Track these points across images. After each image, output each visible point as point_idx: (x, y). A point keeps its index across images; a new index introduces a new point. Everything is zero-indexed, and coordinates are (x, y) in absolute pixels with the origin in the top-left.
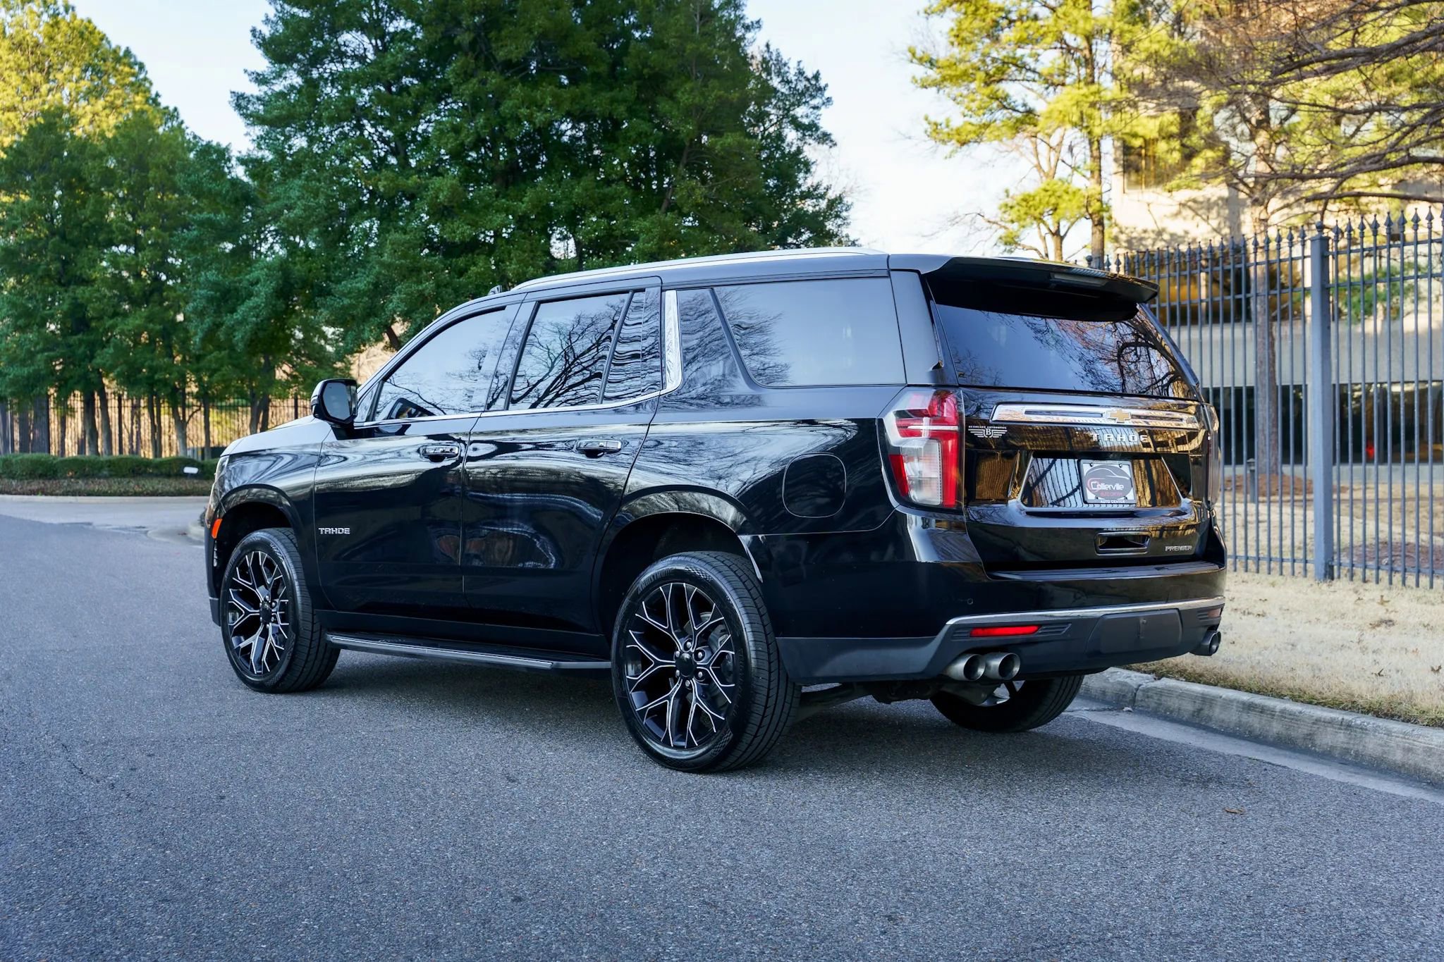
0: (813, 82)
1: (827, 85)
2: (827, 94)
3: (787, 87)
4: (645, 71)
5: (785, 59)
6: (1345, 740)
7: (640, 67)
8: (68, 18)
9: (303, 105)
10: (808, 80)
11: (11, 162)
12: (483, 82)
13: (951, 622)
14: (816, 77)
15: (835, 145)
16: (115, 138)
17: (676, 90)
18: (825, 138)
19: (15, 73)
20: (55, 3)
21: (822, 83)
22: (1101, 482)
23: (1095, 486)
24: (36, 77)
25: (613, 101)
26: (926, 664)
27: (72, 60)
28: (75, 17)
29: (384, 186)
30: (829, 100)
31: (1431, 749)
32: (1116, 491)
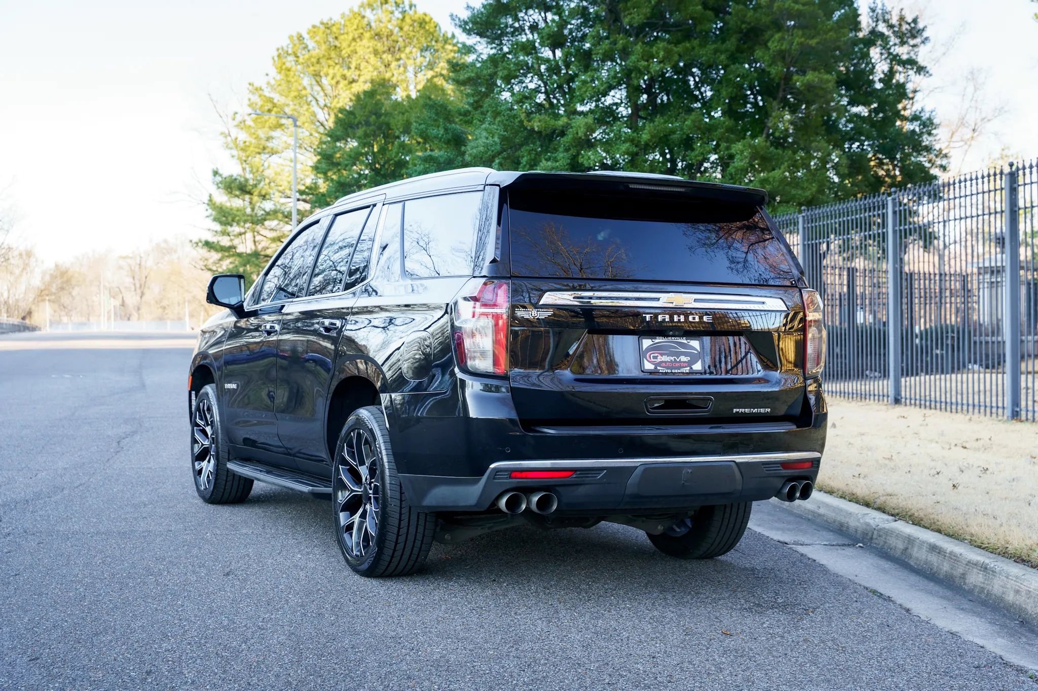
0: (913, 25)
1: (926, 27)
2: (925, 34)
3: (891, 31)
4: (744, 26)
5: (889, 9)
6: (982, 580)
7: (739, 23)
8: (412, 13)
9: (487, 68)
10: (909, 24)
11: (344, 120)
12: (615, 43)
13: (492, 466)
14: (915, 21)
15: (931, 75)
16: (417, 99)
17: (768, 41)
18: (920, 70)
19: (373, 55)
20: (403, 3)
21: (921, 25)
22: (662, 355)
23: (655, 357)
24: (387, 57)
25: (716, 51)
26: (477, 499)
27: (414, 44)
28: (415, 12)
29: (538, 126)
30: (927, 39)
31: (1030, 592)
32: (680, 362)
